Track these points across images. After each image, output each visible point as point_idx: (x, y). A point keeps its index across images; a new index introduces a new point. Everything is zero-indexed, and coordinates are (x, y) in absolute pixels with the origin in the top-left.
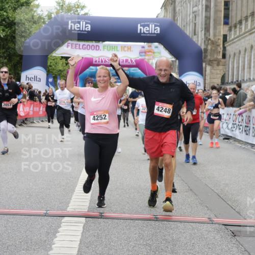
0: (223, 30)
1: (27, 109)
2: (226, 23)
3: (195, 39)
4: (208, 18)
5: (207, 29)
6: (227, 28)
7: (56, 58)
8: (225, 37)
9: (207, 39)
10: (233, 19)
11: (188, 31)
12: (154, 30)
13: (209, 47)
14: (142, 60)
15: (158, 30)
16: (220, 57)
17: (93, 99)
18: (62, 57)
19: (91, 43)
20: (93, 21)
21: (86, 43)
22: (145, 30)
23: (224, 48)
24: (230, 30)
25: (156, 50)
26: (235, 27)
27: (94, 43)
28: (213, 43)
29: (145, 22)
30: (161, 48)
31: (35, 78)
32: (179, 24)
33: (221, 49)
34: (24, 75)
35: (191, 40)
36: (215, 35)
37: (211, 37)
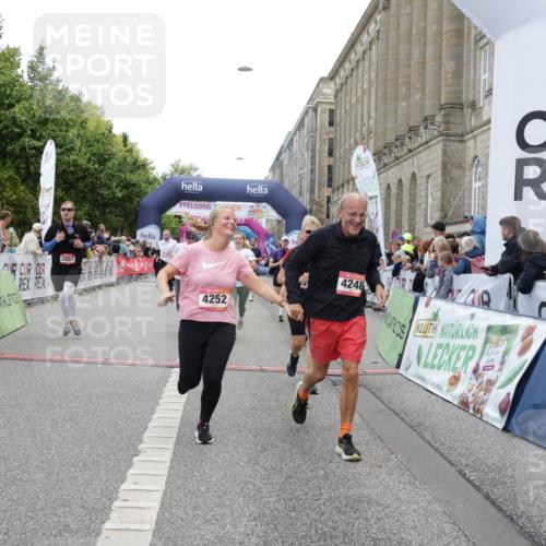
0: (327, 192)
1: (142, 265)
2: (330, 186)
3: (301, 200)
4: (313, 181)
5: (312, 191)
6: (330, 190)
7: (169, 217)
8: (329, 198)
9: (312, 200)
10: (336, 183)
11: (295, 193)
12: (262, 190)
13: (314, 208)
14: (251, 219)
15: (266, 191)
16: (324, 216)
17: (205, 266)
18: (176, 216)
19: (203, 203)
20: (205, 182)
21: (199, 203)
22: (253, 191)
23: (328, 209)
24: (333, 191)
25: (264, 210)
26: (338, 189)
27: (206, 203)
28: (318, 204)
29: (254, 183)
30: (269, 208)
31: (150, 236)
32: (286, 185)
33: (325, 209)
34: (139, 233)
35: (296, 201)
36: (319, 197)
37: (316, 198)
